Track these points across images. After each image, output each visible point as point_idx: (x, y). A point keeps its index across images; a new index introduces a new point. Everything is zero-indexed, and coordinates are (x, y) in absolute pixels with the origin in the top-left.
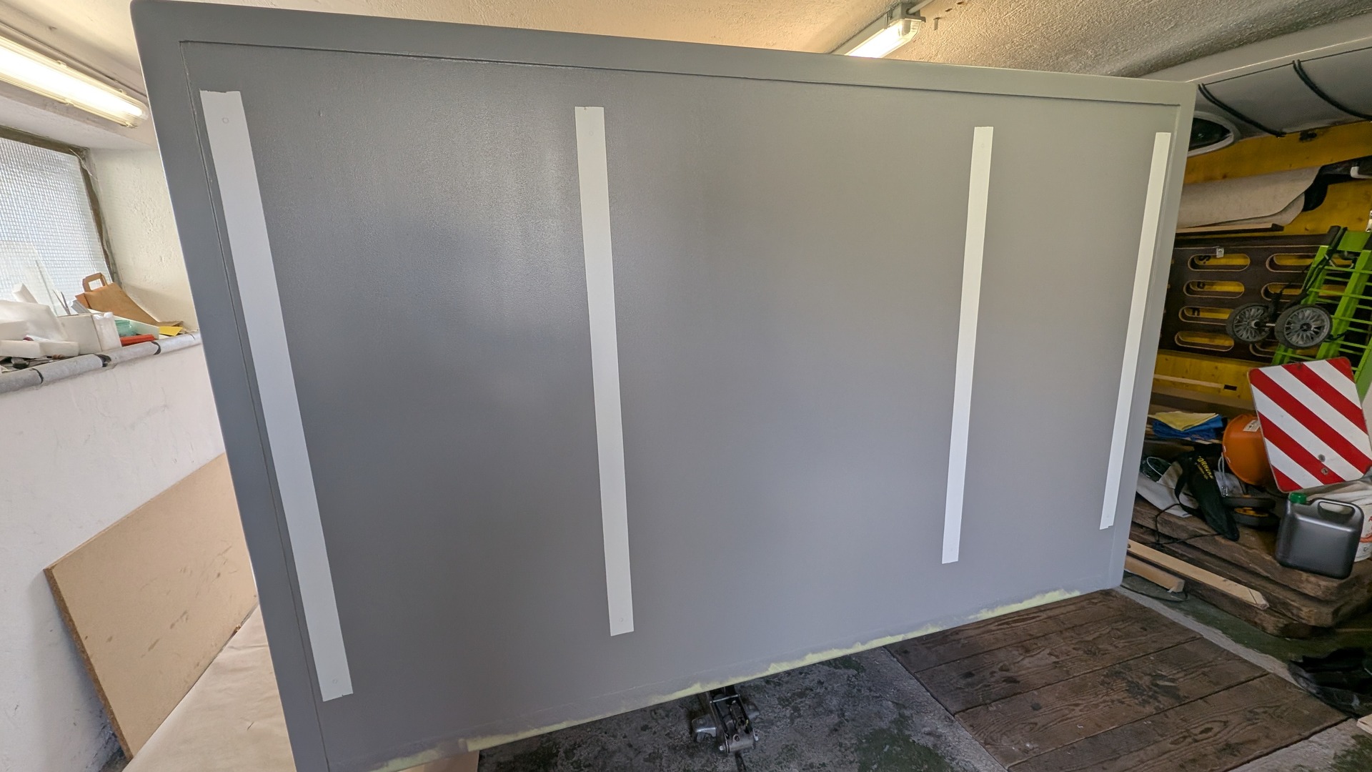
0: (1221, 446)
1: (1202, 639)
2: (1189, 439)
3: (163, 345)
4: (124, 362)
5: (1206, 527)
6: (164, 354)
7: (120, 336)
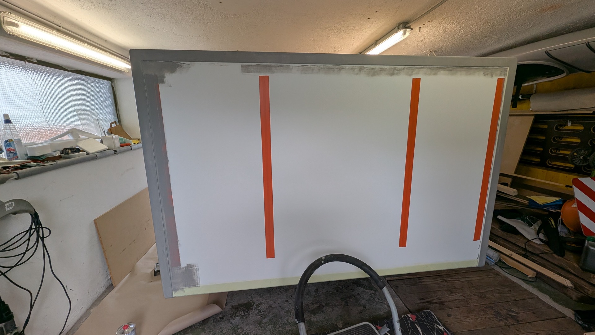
0: (560, 213)
1: (538, 298)
2: (546, 209)
3: (133, 147)
4: (121, 152)
5: (549, 249)
6: (134, 150)
7: (120, 143)
